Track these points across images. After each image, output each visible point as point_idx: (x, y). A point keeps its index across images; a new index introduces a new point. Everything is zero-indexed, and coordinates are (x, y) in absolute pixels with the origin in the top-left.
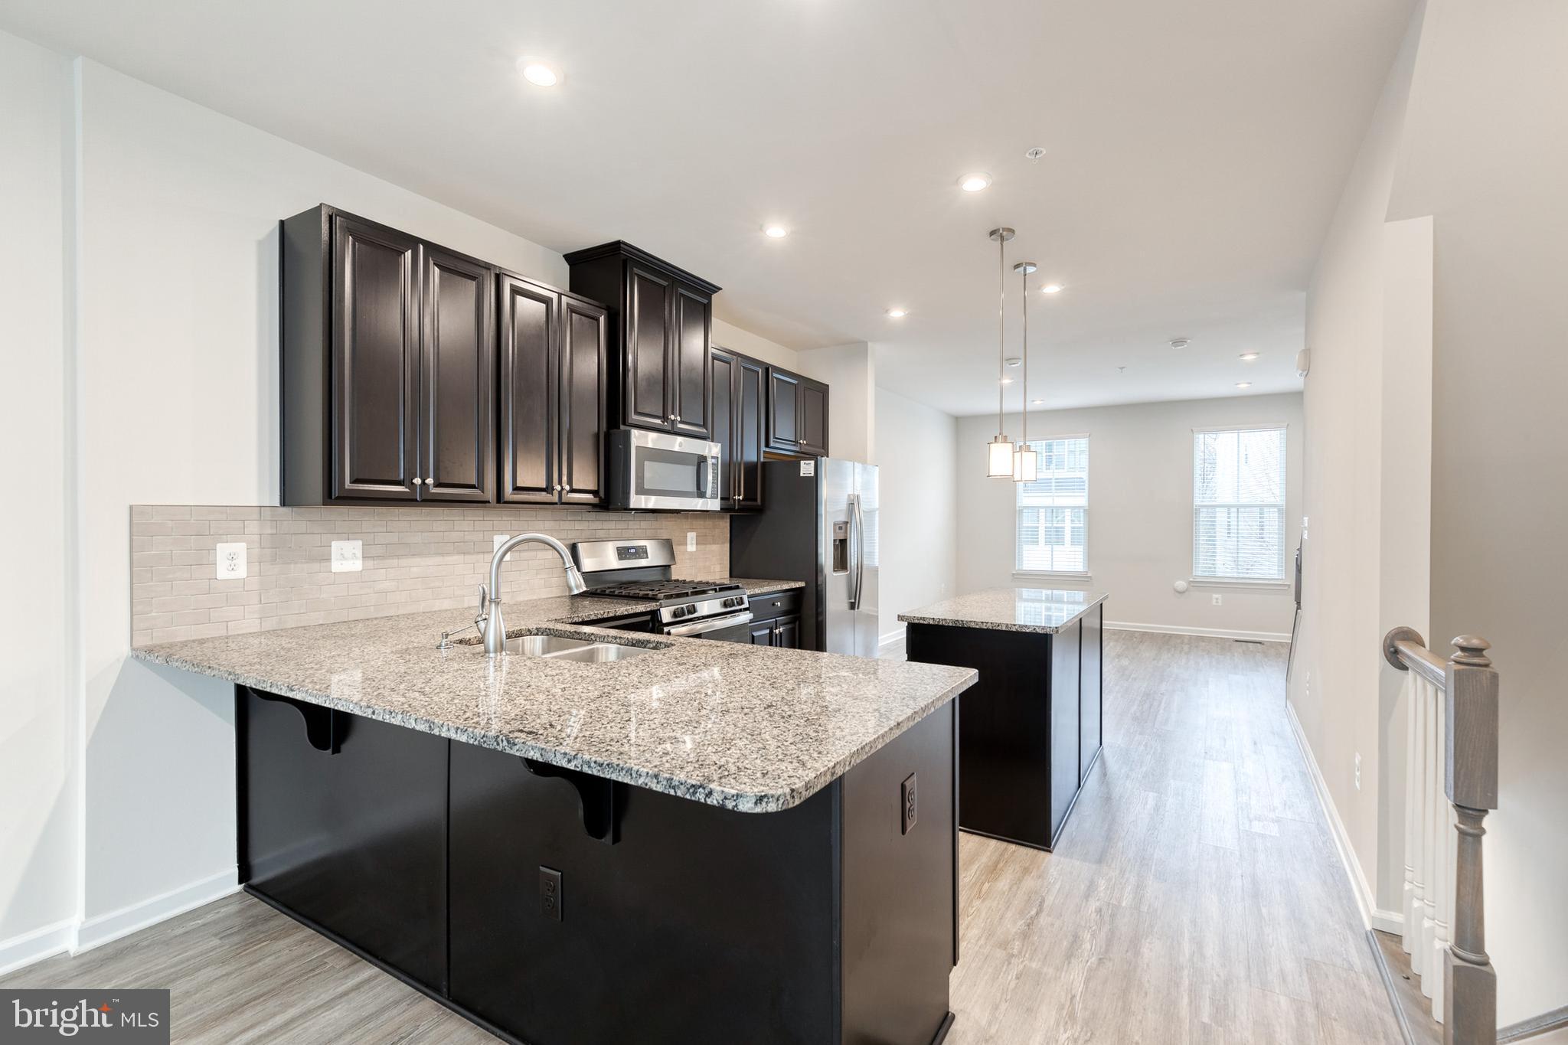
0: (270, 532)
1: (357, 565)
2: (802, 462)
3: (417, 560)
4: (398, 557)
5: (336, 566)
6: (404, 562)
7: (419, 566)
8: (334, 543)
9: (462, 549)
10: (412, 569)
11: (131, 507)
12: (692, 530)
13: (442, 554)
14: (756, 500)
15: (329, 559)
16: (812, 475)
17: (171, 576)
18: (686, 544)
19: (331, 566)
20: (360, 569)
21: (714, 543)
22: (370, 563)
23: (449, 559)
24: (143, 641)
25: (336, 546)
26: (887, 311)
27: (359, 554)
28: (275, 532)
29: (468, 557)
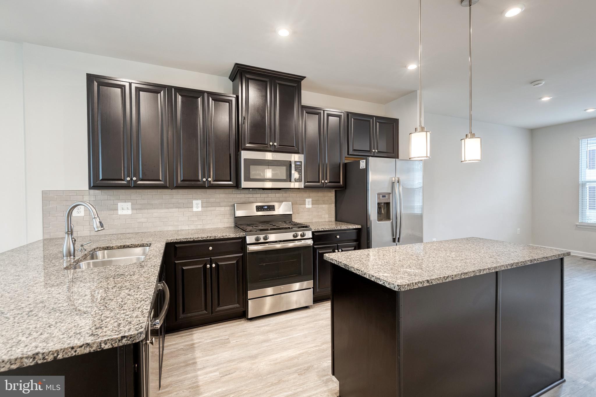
0: (93, 199)
1: (129, 212)
2: (361, 161)
3: (156, 210)
4: (147, 209)
5: (120, 212)
6: (150, 211)
7: (157, 213)
8: (119, 204)
9: (178, 206)
10: (154, 214)
11: (42, 191)
12: (309, 197)
13: (168, 208)
14: (339, 182)
15: (117, 210)
16: (365, 168)
17: (56, 215)
18: (305, 204)
19: (118, 212)
20: (131, 214)
21: (324, 203)
22: (135, 211)
23: (171, 210)
24: (47, 237)
25: (120, 205)
26: (405, 67)
27: (130, 207)
28: (95, 199)
29: (180, 209)
